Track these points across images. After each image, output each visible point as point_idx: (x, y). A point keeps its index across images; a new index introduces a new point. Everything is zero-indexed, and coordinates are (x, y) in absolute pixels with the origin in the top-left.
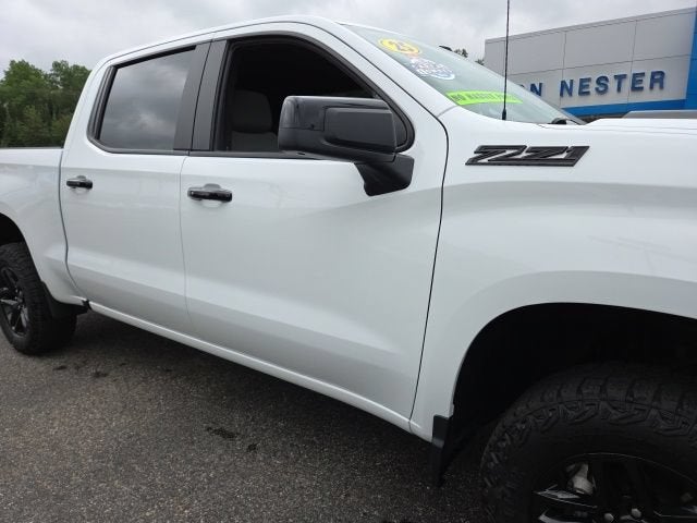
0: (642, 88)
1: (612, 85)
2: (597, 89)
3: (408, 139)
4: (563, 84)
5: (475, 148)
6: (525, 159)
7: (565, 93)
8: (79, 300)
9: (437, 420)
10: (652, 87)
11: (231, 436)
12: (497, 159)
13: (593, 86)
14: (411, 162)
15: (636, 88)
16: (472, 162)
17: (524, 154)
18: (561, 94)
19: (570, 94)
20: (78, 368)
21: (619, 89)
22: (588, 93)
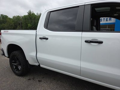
1: (103, 20)
8: (37, 64)
20: (33, 79)
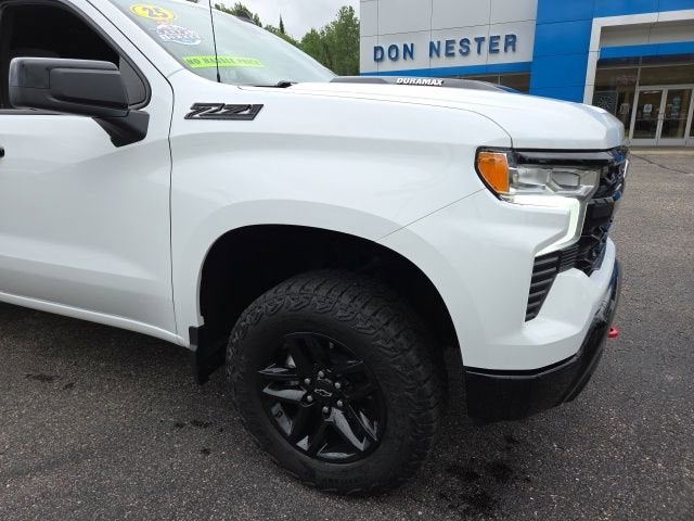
0: (498, 51)
1: (473, 46)
2: (461, 51)
3: (146, 97)
4: (432, 44)
5: (191, 105)
6: (223, 114)
7: (434, 54)
9: (192, 330)
10: (506, 50)
11: (50, 379)
12: (205, 115)
13: (457, 47)
14: (147, 117)
15: (493, 51)
16: (189, 117)
17: (223, 110)
18: (431, 55)
19: (438, 55)
21: (479, 51)
22: (453, 55)
